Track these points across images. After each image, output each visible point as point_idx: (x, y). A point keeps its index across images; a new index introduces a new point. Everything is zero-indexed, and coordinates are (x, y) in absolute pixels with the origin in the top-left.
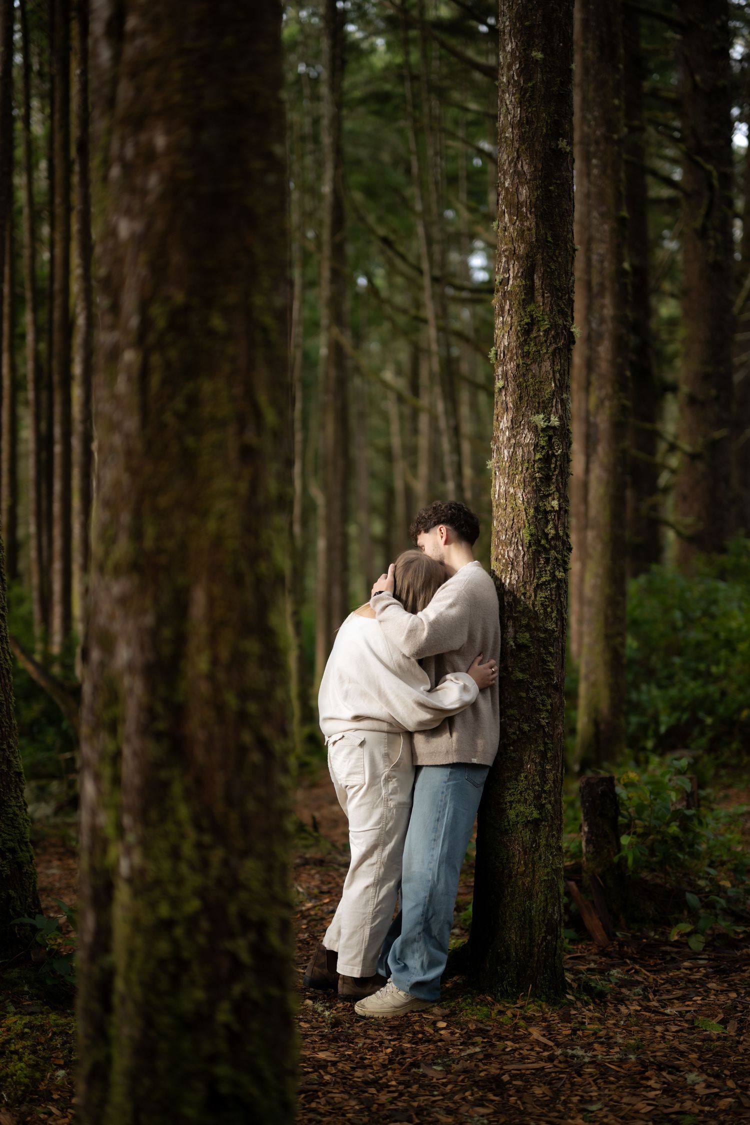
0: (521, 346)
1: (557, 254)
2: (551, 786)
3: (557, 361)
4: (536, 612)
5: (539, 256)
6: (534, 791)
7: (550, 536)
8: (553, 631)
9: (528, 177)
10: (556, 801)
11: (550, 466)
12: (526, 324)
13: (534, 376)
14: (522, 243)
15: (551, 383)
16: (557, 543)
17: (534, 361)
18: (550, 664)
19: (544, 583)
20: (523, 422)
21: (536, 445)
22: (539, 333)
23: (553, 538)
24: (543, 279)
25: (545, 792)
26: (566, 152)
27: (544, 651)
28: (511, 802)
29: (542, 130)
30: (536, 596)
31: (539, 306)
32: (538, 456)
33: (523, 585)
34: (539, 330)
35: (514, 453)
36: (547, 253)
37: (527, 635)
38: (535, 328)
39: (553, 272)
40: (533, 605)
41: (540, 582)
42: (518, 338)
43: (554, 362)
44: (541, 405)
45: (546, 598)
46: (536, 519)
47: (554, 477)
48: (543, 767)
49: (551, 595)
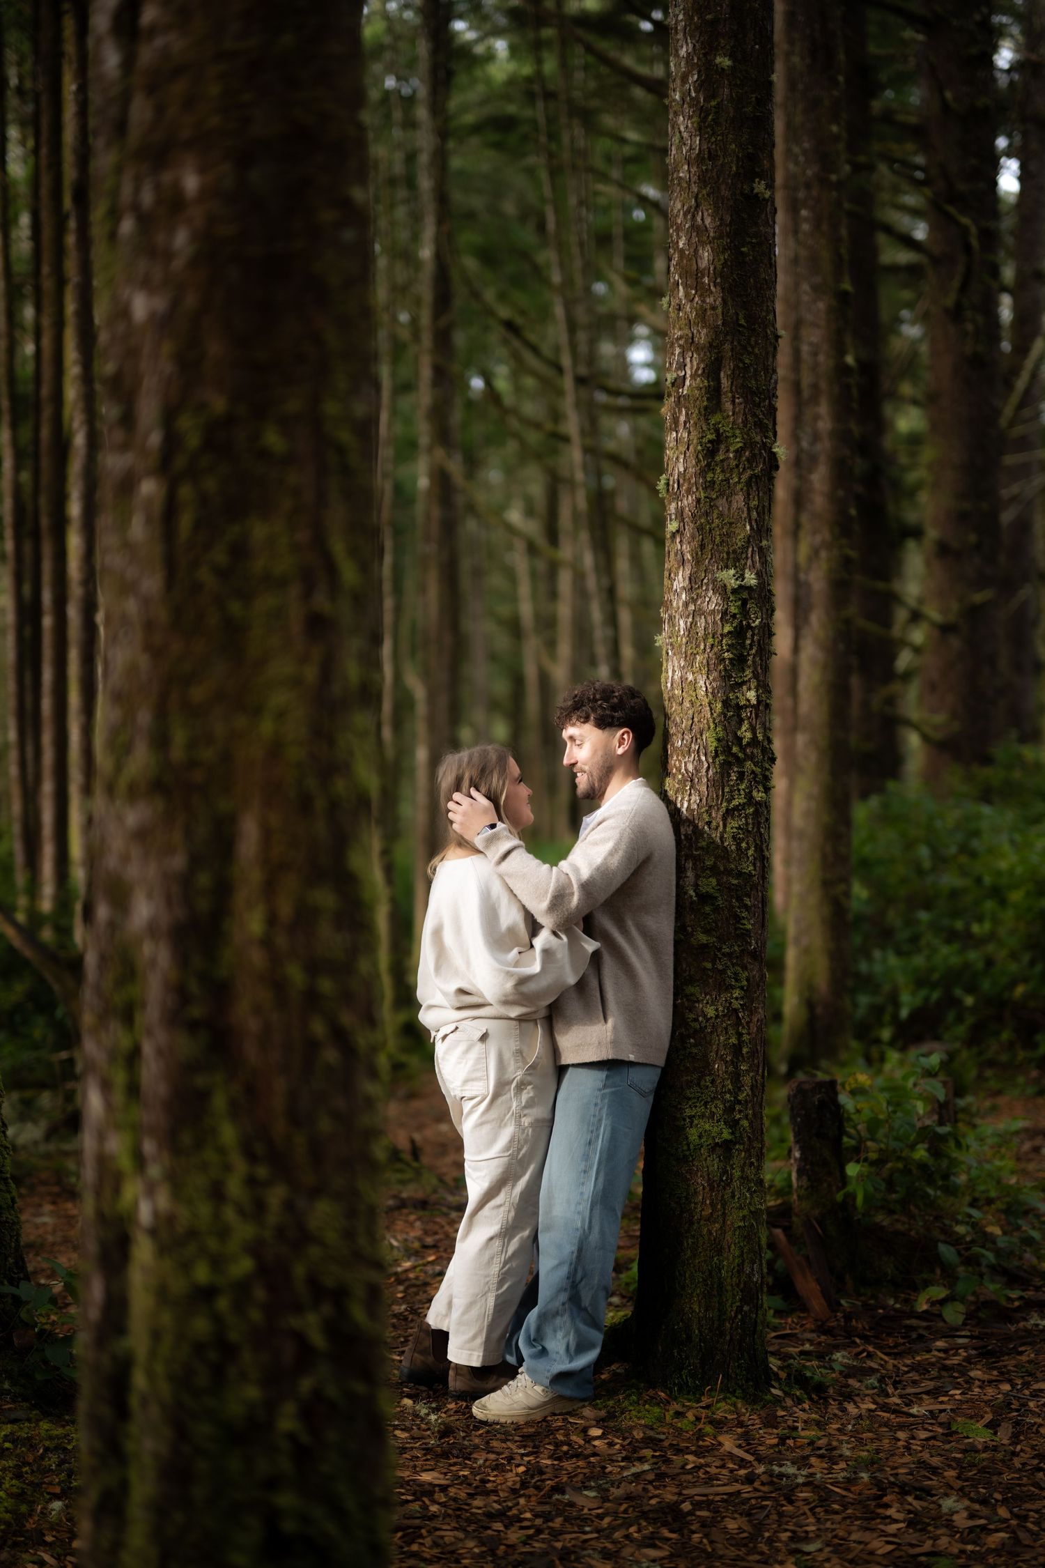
0: (702, 472)
1: (753, 343)
2: (747, 1095)
3: (753, 493)
4: (726, 848)
5: (727, 346)
6: (724, 1101)
7: (745, 742)
8: (750, 875)
9: (712, 234)
10: (754, 1115)
11: (744, 642)
12: (710, 441)
13: (721, 515)
14: (703, 327)
15: (745, 525)
16: (755, 751)
17: (721, 494)
18: (745, 922)
19: (736, 808)
20: (705, 581)
21: (725, 613)
22: (727, 454)
23: (748, 744)
24: (733, 377)
25: (739, 1102)
26: (764, 199)
27: (737, 904)
28: (691, 1117)
29: (731, 168)
30: (725, 826)
31: (728, 416)
32: (727, 628)
33: (707, 811)
34: (728, 451)
35: (694, 623)
36: (739, 341)
37: (714, 881)
38: (723, 447)
39: (746, 368)
40: (722, 837)
41: (731, 806)
42: (699, 461)
43: (749, 494)
44: (732, 556)
45: (740, 828)
46: (725, 717)
47: (750, 658)
48: (736, 1067)
49: (747, 824)
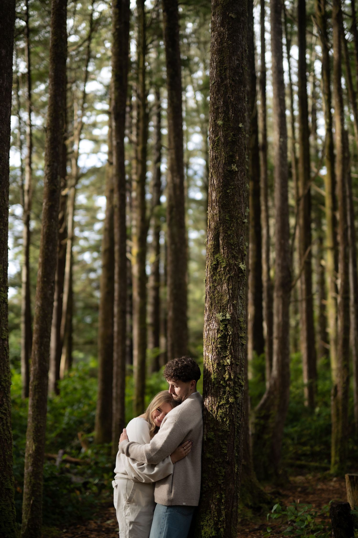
0: (212, 276)
1: (232, 226)
2: (224, 518)
3: (230, 283)
4: (218, 420)
5: (221, 228)
6: (214, 520)
7: (226, 379)
8: (227, 431)
9: (216, 187)
10: (226, 526)
11: (227, 341)
12: (214, 265)
13: (218, 292)
14: (213, 222)
15: (227, 296)
16: (231, 383)
17: (219, 284)
18: (224, 450)
19: (222, 405)
20: (212, 318)
21: (218, 330)
22: (221, 269)
23: (228, 380)
24: (223, 239)
25: (220, 521)
26: (236, 171)
27: (222, 442)
28: (203, 525)
29: (223, 161)
30: (217, 412)
31: (222, 254)
32: (219, 335)
33: (211, 406)
34: (221, 268)
35: (208, 334)
36: (226, 226)
37: (213, 433)
38: (219, 266)
39: (229, 236)
40: (216, 416)
41: (220, 404)
42: (211, 272)
43: (229, 284)
44: (222, 308)
45: (223, 413)
46: (218, 369)
47: (229, 347)
48: (220, 507)
49: (226, 411)
